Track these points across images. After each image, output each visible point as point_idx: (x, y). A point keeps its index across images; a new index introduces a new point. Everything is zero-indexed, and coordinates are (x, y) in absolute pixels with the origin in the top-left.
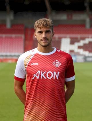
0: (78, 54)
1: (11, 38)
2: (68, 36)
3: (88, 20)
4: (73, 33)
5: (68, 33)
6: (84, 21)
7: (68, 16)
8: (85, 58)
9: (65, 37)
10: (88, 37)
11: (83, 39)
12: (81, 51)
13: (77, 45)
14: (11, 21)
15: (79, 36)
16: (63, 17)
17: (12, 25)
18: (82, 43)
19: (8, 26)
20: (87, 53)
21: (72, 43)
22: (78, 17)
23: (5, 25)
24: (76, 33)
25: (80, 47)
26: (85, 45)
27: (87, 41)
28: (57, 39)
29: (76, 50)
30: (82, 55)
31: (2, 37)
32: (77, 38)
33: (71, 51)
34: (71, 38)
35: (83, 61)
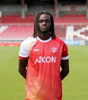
0: (80, 39)
1: (26, 26)
2: (72, 24)
4: (76, 22)
5: (72, 22)
7: (72, 7)
8: (86, 42)
9: (70, 25)
11: (85, 26)
12: (83, 36)
13: (79, 31)
14: (26, 13)
15: (81, 24)
17: (27, 16)
18: (83, 30)
19: (23, 16)
21: (75, 30)
22: (80, 9)
23: (21, 16)
24: (78, 22)
25: (81, 33)
26: (86, 31)
28: (63, 27)
29: (79, 35)
30: (84, 39)
31: (18, 26)
32: (79, 26)
33: (75, 37)
34: (75, 26)
35: (85, 44)
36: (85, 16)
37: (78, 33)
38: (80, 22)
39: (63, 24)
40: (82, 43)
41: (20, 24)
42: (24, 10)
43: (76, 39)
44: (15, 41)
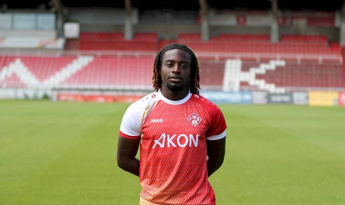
0: (256, 89)
1: (133, 57)
2: (238, 55)
3: (275, 27)
4: (247, 51)
5: (238, 51)
6: (269, 28)
7: (238, 19)
8: (269, 96)
9: (232, 58)
10: (275, 59)
11: (266, 61)
12: (262, 84)
13: (253, 71)
14: (134, 27)
15: (257, 56)
16: (229, 20)
17: (136, 35)
18: (263, 69)
19: (128, 36)
20: (272, 88)
21: (245, 68)
22: (256, 21)
23: (123, 35)
24: (252, 51)
25: (259, 77)
26: (268, 71)
27: (272, 65)
28: (217, 61)
29: (253, 81)
30: (263, 91)
31: (116, 57)
32: (253, 60)
33: (244, 84)
34: (243, 59)
35: (265, 101)
36: (267, 37)
37: (250, 77)
38: (257, 51)
39: (217, 55)
40: (259, 98)
41: (120, 53)
42: (129, 22)
43: (246, 88)
44: (108, 90)
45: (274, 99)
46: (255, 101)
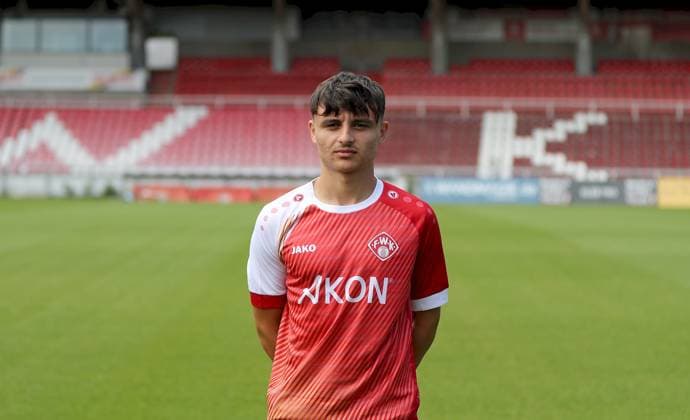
0: (547, 172)
1: (290, 109)
2: (508, 103)
3: (584, 43)
4: (527, 93)
5: (507, 94)
6: (571, 47)
7: (507, 28)
8: (575, 187)
9: (496, 109)
10: (586, 110)
11: (567, 114)
12: (558, 162)
13: (541, 136)
14: (291, 46)
15: (549, 104)
16: (490, 31)
17: (294, 62)
18: (560, 131)
19: (280, 64)
20: (580, 171)
21: (524, 130)
22: (545, 32)
23: (267, 61)
24: (538, 94)
25: (552, 147)
26: (571, 136)
27: (580, 124)
28: (465, 115)
29: (540, 158)
30: (562, 176)
31: (253, 108)
32: (540, 112)
33: (521, 163)
34: (518, 111)
35: (566, 198)
36: (569, 64)
37: (533, 147)
38: (547, 94)
39: (465, 103)
40: (554, 191)
41: (262, 101)
42: (281, 38)
43: (526, 171)
44: (240, 177)
45: (586, 193)
46: (547, 199)
